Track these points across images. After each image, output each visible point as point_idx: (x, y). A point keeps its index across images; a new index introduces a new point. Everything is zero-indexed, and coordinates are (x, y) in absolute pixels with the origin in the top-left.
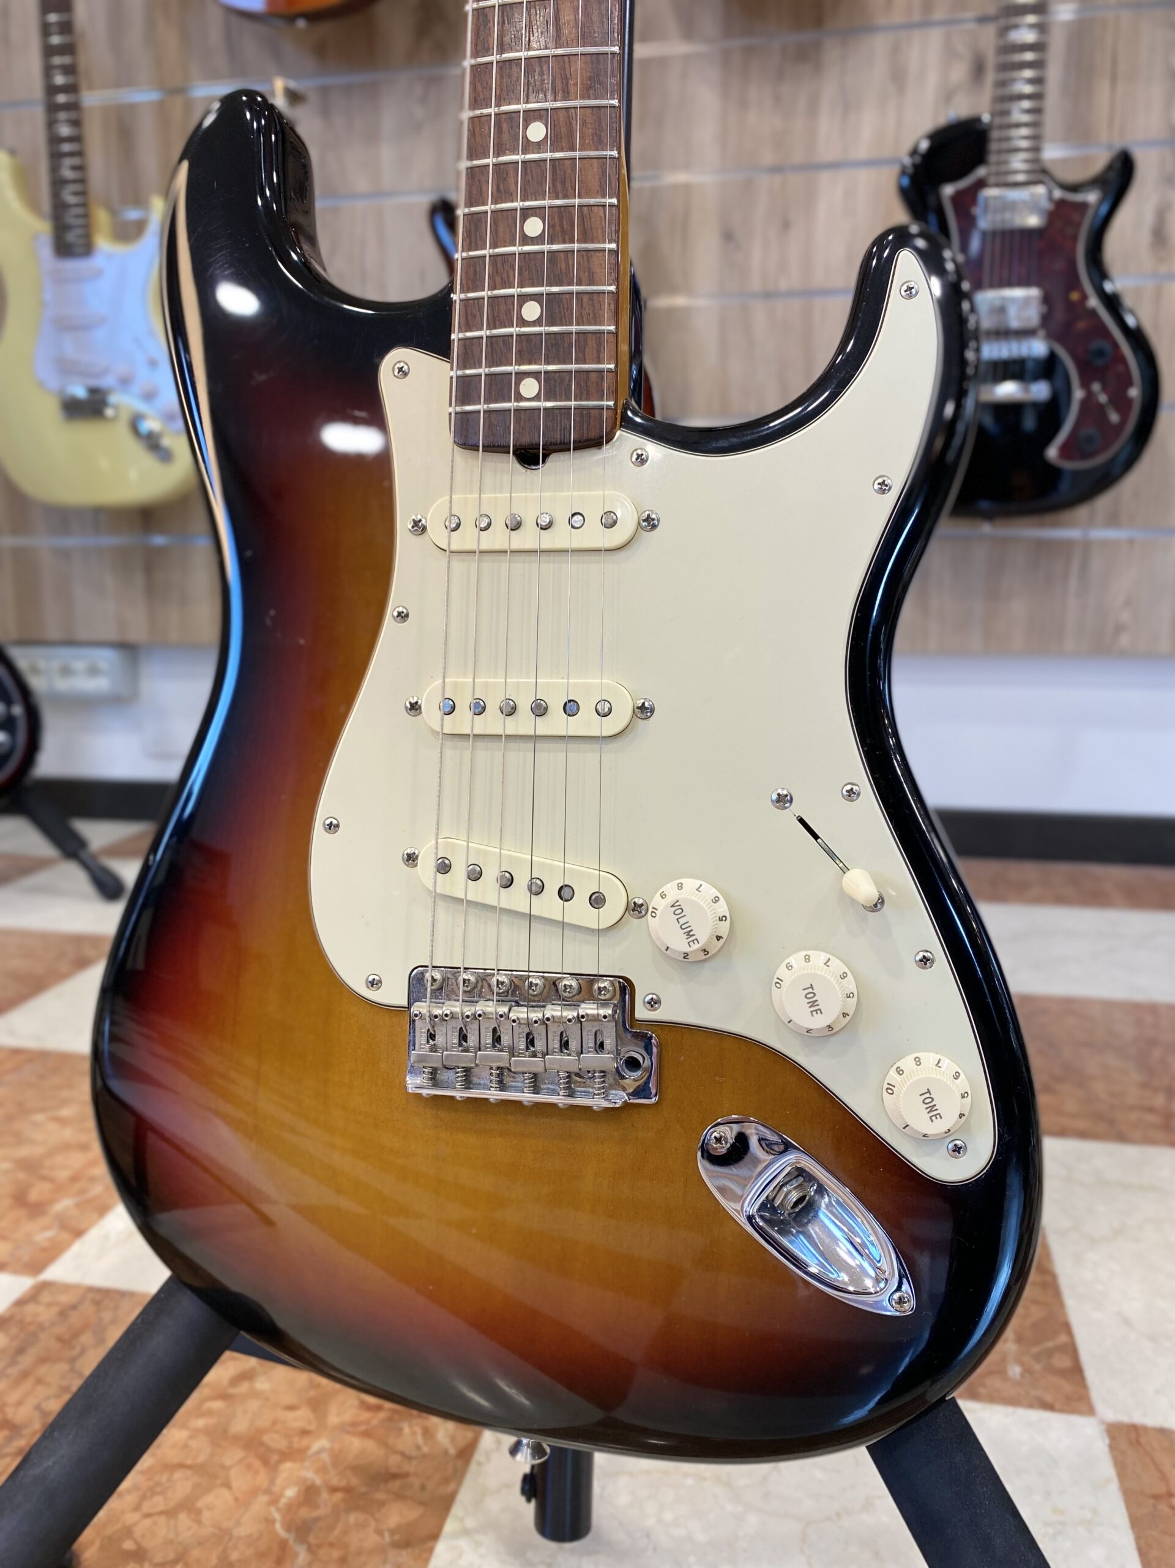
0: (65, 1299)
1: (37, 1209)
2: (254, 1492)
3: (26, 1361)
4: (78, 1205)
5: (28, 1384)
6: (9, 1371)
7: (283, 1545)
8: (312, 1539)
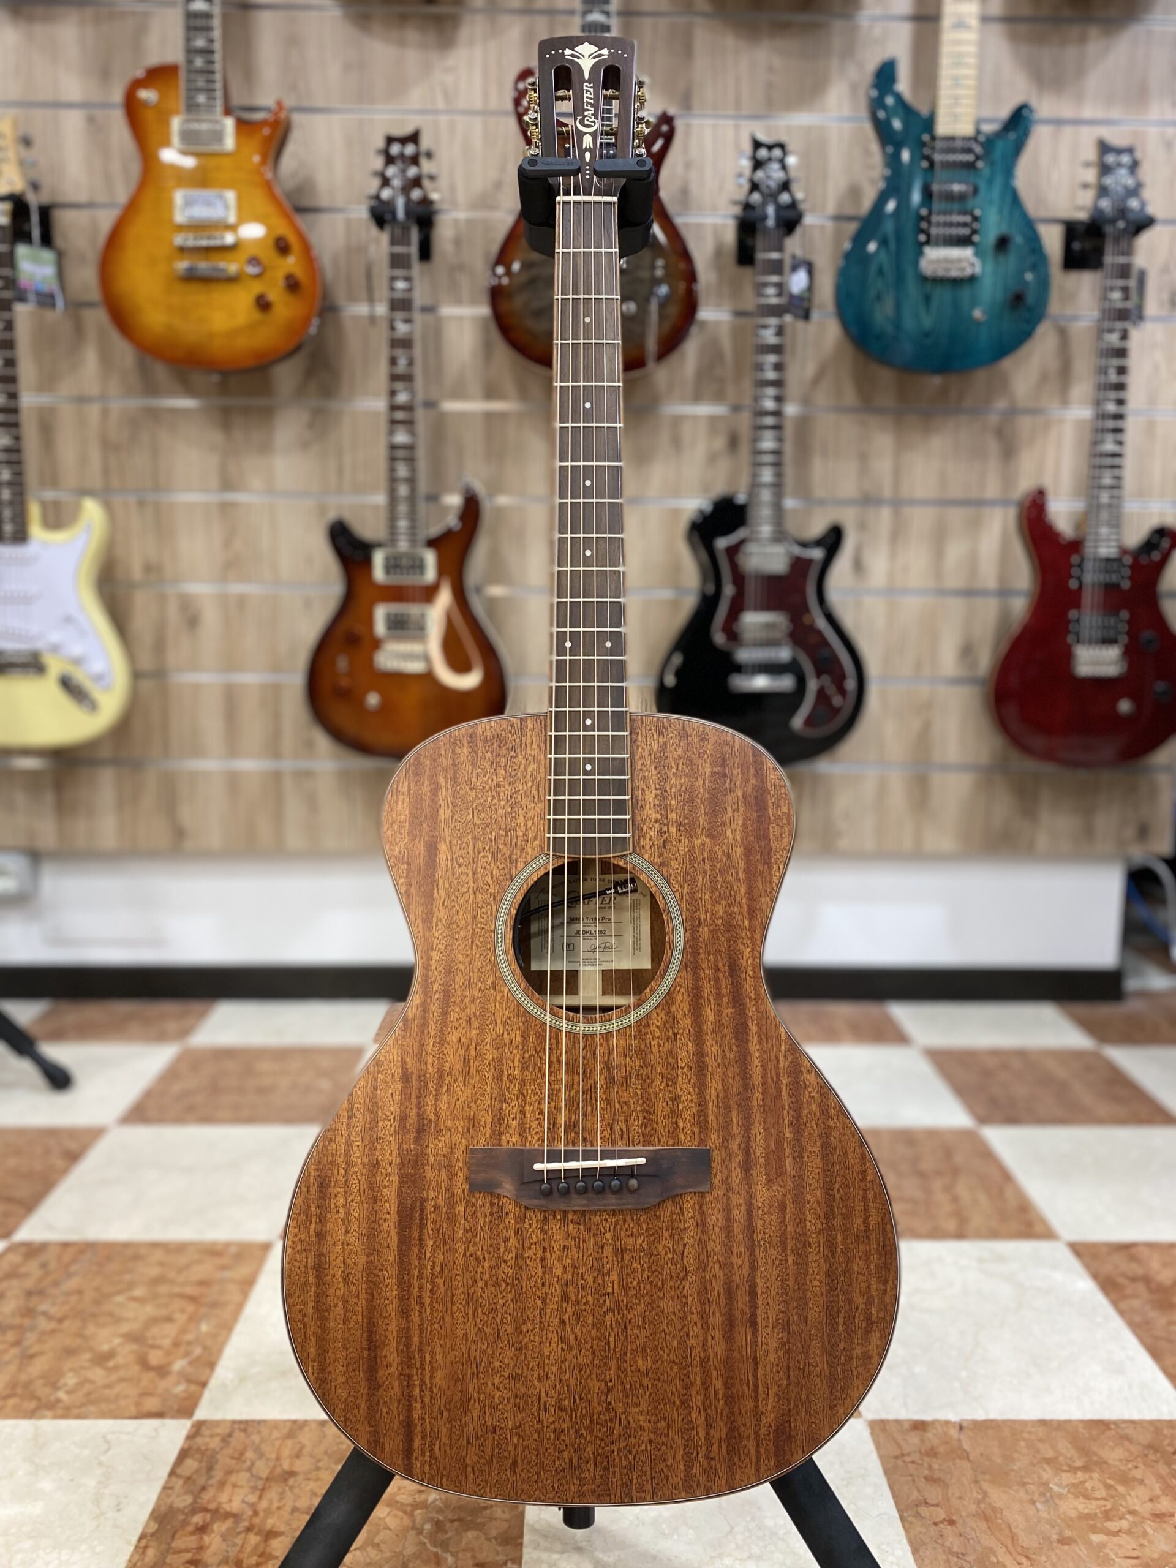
0: (219, 1430)
1: (162, 1371)
2: (406, 1530)
3: (218, 1474)
4: (191, 1363)
5: (228, 1489)
6: (210, 1482)
7: (436, 1555)
8: (451, 1549)
